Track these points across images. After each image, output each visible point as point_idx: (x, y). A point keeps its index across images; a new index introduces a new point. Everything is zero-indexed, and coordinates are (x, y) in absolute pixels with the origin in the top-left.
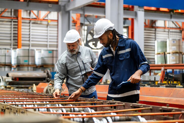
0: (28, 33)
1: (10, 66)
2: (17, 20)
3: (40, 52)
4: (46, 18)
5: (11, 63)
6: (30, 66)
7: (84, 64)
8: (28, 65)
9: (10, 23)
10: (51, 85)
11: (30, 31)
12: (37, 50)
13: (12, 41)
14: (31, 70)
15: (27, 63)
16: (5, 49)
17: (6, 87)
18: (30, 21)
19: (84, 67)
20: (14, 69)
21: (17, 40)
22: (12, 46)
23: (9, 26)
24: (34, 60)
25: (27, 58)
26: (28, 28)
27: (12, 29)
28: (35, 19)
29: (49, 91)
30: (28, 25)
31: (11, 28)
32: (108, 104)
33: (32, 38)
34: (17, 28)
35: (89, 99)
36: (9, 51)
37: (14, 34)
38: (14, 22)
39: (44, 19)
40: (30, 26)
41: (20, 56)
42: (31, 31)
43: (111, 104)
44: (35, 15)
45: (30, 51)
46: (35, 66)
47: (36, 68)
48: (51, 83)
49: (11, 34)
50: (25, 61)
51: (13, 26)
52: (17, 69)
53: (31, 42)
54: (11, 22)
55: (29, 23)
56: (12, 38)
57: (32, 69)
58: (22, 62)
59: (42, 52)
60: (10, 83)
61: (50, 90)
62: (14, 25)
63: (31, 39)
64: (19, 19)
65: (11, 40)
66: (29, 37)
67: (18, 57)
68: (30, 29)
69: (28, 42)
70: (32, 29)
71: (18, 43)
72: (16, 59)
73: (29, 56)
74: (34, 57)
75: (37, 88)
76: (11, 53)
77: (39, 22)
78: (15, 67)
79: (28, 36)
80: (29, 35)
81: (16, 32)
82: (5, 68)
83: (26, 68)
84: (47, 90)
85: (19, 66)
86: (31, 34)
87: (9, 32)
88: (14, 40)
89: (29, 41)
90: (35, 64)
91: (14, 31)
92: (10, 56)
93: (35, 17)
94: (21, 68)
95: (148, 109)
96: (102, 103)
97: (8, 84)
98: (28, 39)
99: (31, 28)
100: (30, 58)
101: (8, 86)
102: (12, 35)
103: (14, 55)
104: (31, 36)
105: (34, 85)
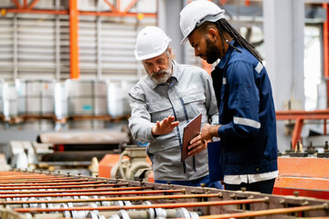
0: (93, 45)
1: (51, 119)
2: (66, 17)
3: (120, 86)
4: (133, 10)
5: (53, 113)
6: (98, 118)
7: (184, 105)
8: (93, 117)
9: (51, 24)
10: (126, 159)
11: (96, 41)
12: (112, 81)
13: (59, 64)
14: (99, 127)
15: (89, 112)
16: (41, 81)
17: (38, 167)
18: (98, 17)
19: (185, 112)
20: (63, 125)
21: (69, 60)
22: (59, 76)
23: (51, 31)
24: (105, 106)
25: (89, 101)
26: (93, 32)
27: (58, 37)
28: (108, 12)
29: (122, 172)
30: (93, 25)
31: (55, 34)
32: (234, 198)
33: (103, 55)
34: (68, 33)
35: (194, 189)
36: (49, 85)
37: (62, 47)
38: (61, 20)
39: (128, 13)
40: (96, 28)
41: (75, 97)
42: (100, 39)
43: (239, 198)
44: (109, 4)
45: (96, 85)
46: (108, 119)
47: (110, 121)
48: (126, 155)
49: (54, 47)
50: (86, 108)
51: (58, 31)
52: (67, 126)
53: (101, 66)
54: (54, 20)
55: (96, 22)
56: (58, 57)
57: (102, 125)
58: (78, 110)
59: (125, 85)
60: (45, 158)
61: (125, 170)
62: (62, 27)
63: (100, 58)
64: (73, 12)
65: (54, 61)
66: (96, 54)
67: (69, 99)
68: (96, 35)
69: (92, 66)
70: (103, 36)
71: (70, 66)
72: (66, 105)
73: (93, 97)
74: (104, 98)
75: (100, 167)
76: (52, 91)
77: (117, 19)
78: (64, 121)
79: (93, 52)
80: (96, 48)
81: (67, 43)
82: (40, 123)
83: (87, 124)
84: (118, 171)
85: (72, 120)
86: (100, 45)
87: (51, 44)
88: (62, 60)
89: (96, 61)
90: (107, 115)
91: (62, 40)
92: (51, 98)
93: (107, 7)
94: (77, 124)
95: (317, 209)
96: (221, 198)
97: (40, 158)
98: (93, 58)
99: (100, 32)
100: (97, 100)
101: (42, 164)
102: (58, 50)
103: (62, 95)
104: (100, 52)
105: (95, 160)
